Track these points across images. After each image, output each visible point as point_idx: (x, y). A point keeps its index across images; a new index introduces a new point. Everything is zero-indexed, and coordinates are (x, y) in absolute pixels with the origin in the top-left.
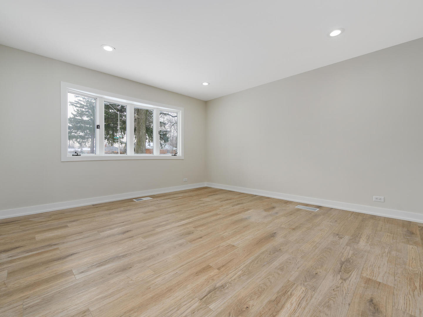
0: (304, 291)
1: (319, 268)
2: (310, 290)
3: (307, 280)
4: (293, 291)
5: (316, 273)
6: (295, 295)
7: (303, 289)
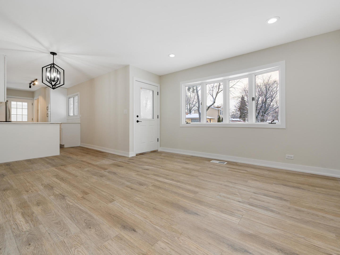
0: (23, 229)
1: (34, 250)
2: (19, 233)
3: (30, 235)
4: (30, 224)
5: (30, 245)
6: (25, 224)
7: (25, 230)
